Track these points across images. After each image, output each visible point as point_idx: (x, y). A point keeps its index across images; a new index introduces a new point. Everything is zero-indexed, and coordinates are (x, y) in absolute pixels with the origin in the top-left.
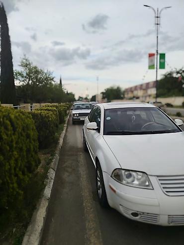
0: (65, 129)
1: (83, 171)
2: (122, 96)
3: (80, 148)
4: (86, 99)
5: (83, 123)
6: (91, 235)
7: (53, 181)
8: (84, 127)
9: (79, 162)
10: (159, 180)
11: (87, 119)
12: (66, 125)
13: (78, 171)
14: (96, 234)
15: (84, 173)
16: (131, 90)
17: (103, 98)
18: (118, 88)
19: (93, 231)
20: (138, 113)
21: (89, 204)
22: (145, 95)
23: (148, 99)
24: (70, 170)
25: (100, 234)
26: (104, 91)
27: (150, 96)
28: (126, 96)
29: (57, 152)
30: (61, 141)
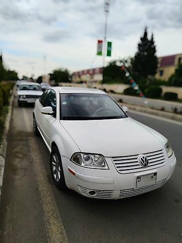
0: (10, 111)
1: (36, 156)
2: (70, 79)
3: (30, 133)
4: (31, 78)
5: (32, 105)
6: (50, 217)
7: (3, 168)
8: (35, 110)
9: (30, 147)
10: (114, 160)
11: (37, 102)
12: (10, 107)
13: (30, 156)
14: (55, 215)
15: (37, 157)
16: (79, 74)
17: (51, 79)
18: (66, 71)
19: (51, 213)
20: (92, 99)
21: (45, 188)
22: (92, 80)
23: (94, 85)
24: (20, 155)
25: (59, 214)
26: (52, 73)
27: (96, 82)
28: (74, 79)
29: (4, 137)
30: (7, 125)
